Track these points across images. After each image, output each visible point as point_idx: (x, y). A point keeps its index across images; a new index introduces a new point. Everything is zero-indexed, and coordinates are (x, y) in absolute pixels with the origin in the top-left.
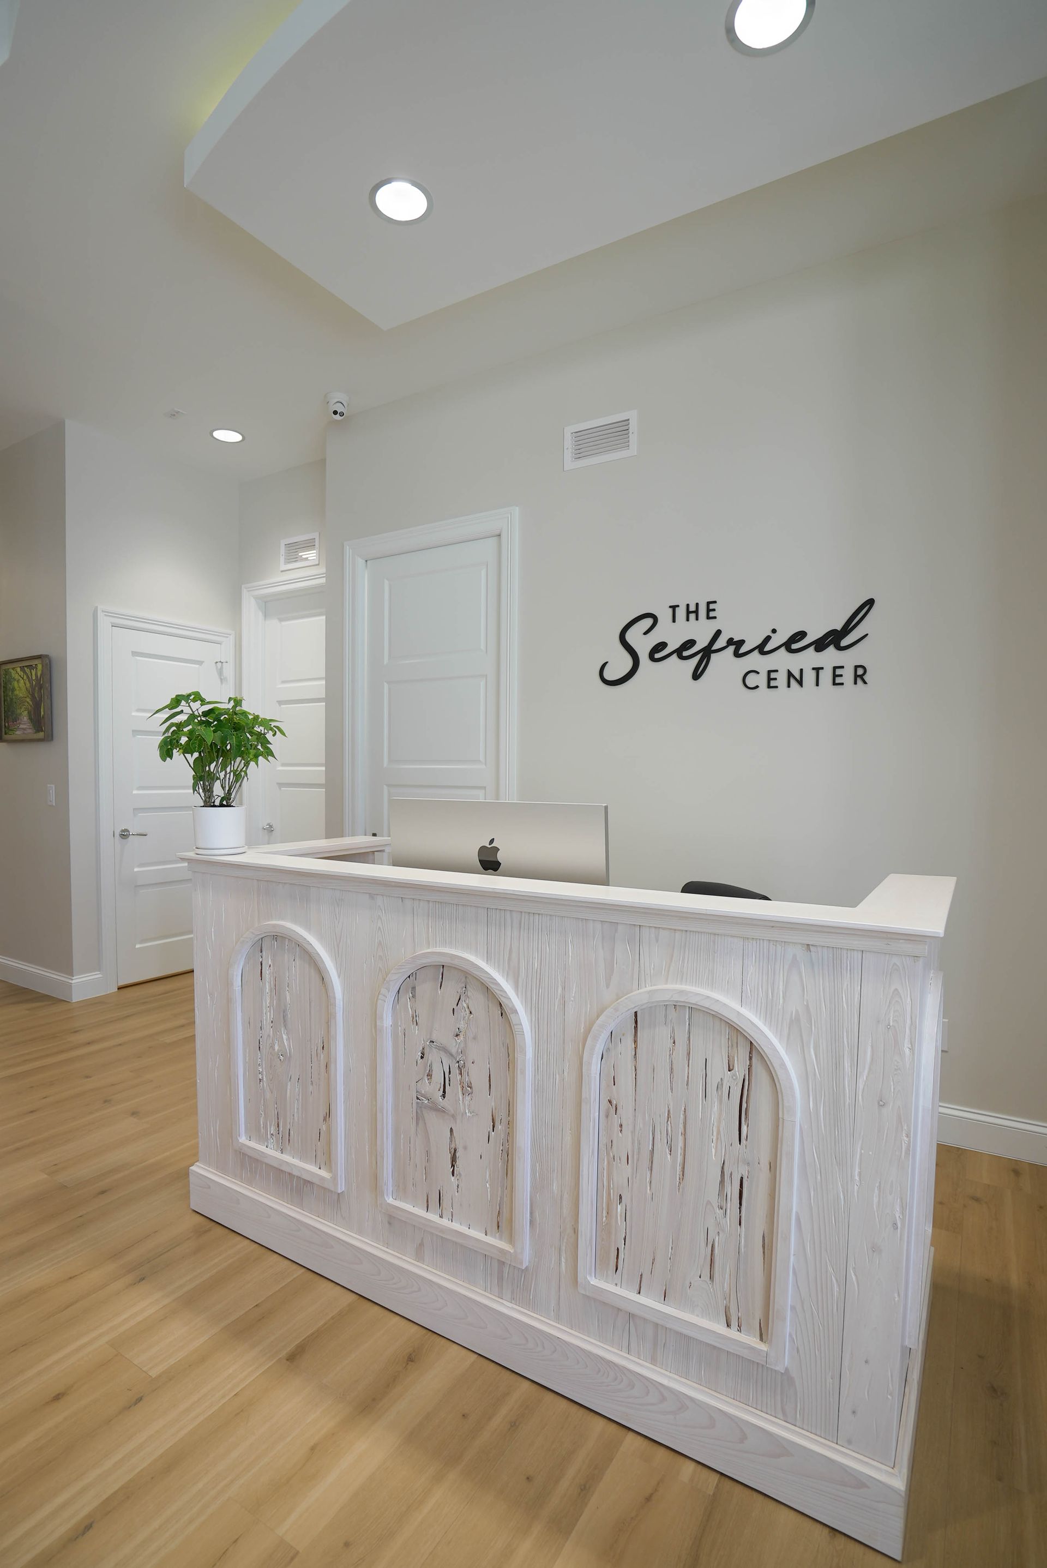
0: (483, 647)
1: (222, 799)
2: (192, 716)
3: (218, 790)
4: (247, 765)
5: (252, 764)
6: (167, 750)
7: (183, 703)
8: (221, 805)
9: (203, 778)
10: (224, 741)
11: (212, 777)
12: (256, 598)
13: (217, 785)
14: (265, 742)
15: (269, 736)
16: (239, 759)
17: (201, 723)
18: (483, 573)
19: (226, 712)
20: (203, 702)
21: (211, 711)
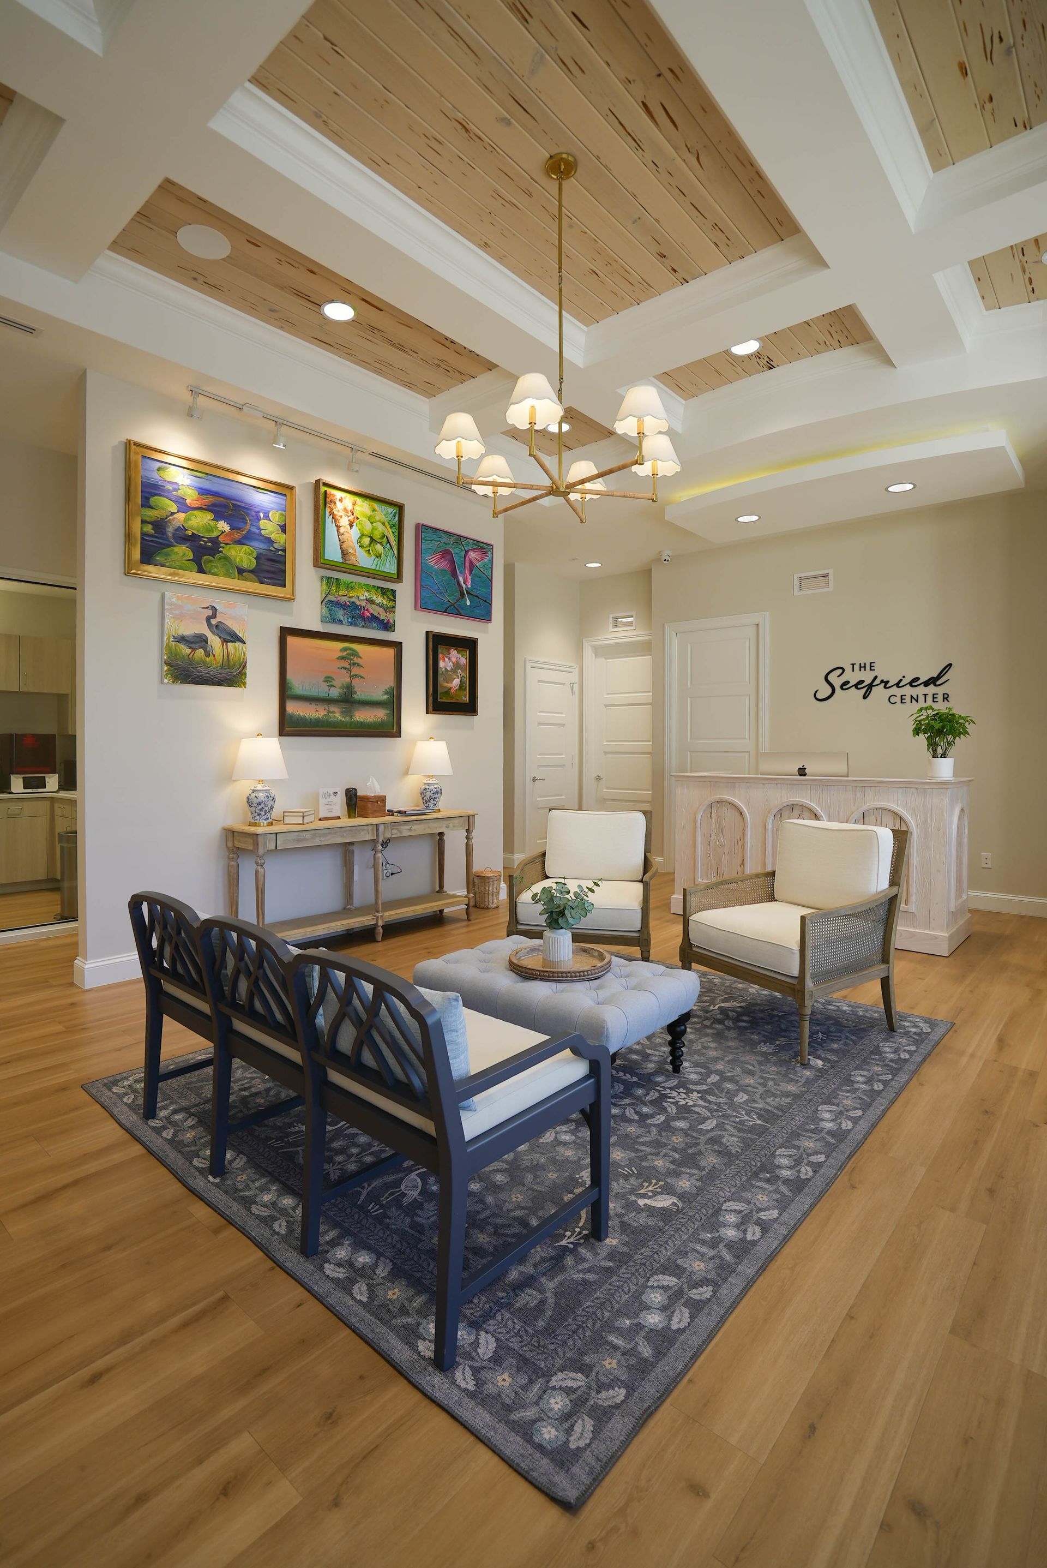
0: (747, 680)
1: (942, 755)
2: (928, 717)
3: (940, 751)
4: (954, 738)
5: (957, 738)
6: (917, 732)
7: (923, 711)
8: (941, 757)
9: (932, 746)
10: (943, 727)
11: (936, 744)
12: (592, 646)
13: (939, 748)
14: (964, 728)
15: (966, 724)
16: (951, 736)
17: (932, 720)
18: (747, 643)
19: (944, 714)
20: (933, 710)
21: (937, 714)
